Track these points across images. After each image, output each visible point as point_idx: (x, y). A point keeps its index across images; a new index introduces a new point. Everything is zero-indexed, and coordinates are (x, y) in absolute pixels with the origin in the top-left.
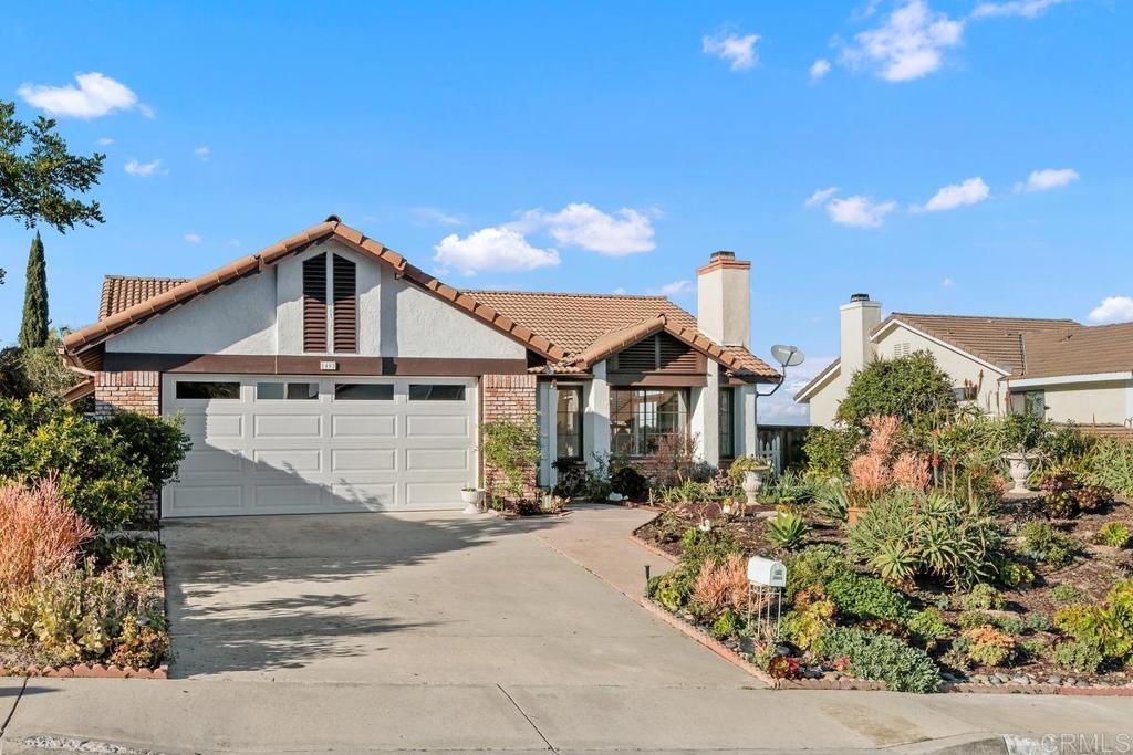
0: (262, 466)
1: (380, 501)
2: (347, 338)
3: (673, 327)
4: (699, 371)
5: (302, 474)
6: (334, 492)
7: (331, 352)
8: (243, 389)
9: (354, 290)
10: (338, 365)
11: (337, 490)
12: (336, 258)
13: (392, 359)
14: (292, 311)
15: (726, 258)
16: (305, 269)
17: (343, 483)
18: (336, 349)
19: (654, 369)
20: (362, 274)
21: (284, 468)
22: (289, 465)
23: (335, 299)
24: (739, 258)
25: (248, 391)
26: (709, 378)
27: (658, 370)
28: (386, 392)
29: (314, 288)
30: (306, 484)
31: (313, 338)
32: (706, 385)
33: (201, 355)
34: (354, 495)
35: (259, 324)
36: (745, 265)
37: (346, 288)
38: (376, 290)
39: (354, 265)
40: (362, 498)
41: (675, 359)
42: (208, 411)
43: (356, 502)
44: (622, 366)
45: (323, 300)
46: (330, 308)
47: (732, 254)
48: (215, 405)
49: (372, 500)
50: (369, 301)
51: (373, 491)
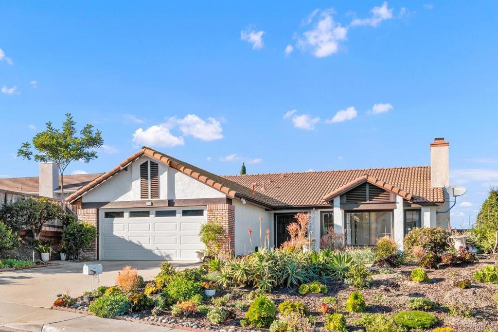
0: (131, 242)
1: (171, 256)
2: (155, 193)
3: (372, 180)
4: (392, 200)
5: (143, 245)
6: (155, 253)
7: (150, 199)
8: (125, 214)
9: (158, 174)
10: (152, 204)
11: (156, 252)
12: (152, 163)
13: (173, 200)
14: (137, 184)
15: (439, 141)
16: (141, 167)
17: (158, 249)
18: (151, 197)
19: (366, 201)
20: (160, 168)
21: (138, 243)
22: (139, 242)
23: (151, 178)
24: (446, 141)
25: (126, 215)
26: (397, 204)
27: (368, 202)
28: (173, 213)
29: (144, 175)
30: (144, 249)
31: (144, 194)
32: (396, 208)
33: (109, 202)
34: (161, 253)
35: (127, 189)
36: (447, 144)
37: (155, 173)
38: (166, 174)
39: (157, 164)
40: (164, 255)
41: (377, 196)
42: (114, 222)
43: (162, 257)
44: (348, 200)
45: (147, 179)
46: (149, 182)
47: (443, 139)
48: (116, 220)
49: (168, 256)
50: (163, 178)
51: (168, 252)
